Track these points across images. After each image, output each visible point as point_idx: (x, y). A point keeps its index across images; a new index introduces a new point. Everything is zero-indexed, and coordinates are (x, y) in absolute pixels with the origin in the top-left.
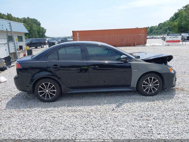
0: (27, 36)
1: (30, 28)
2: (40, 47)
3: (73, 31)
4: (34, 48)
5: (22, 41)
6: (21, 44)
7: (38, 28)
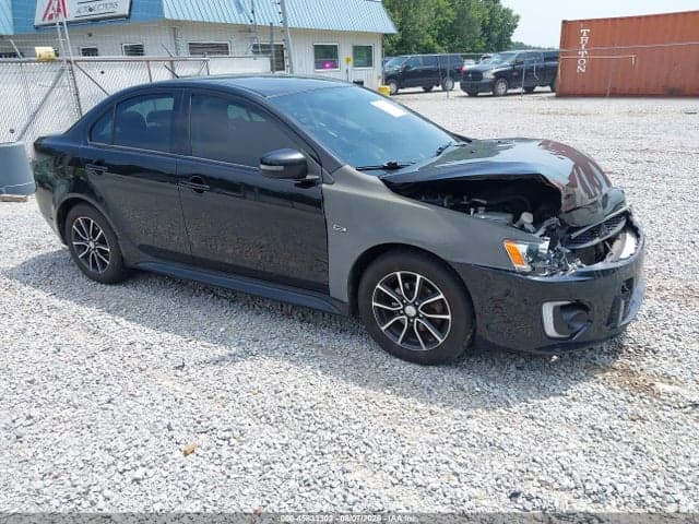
0: (443, 45)
1: (459, 12)
2: (440, 88)
3: (564, 22)
4: (420, 89)
5: (369, 63)
6: (362, 73)
7: (487, 11)
